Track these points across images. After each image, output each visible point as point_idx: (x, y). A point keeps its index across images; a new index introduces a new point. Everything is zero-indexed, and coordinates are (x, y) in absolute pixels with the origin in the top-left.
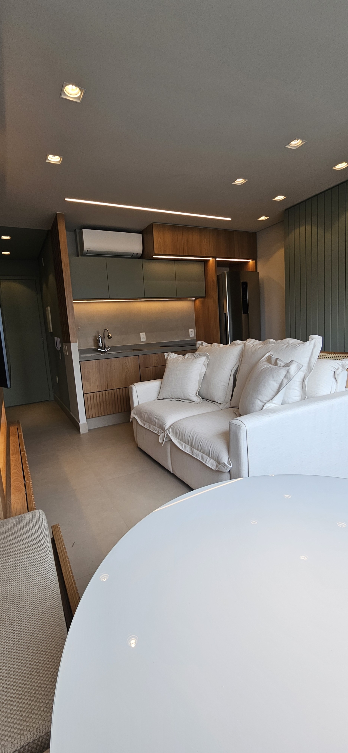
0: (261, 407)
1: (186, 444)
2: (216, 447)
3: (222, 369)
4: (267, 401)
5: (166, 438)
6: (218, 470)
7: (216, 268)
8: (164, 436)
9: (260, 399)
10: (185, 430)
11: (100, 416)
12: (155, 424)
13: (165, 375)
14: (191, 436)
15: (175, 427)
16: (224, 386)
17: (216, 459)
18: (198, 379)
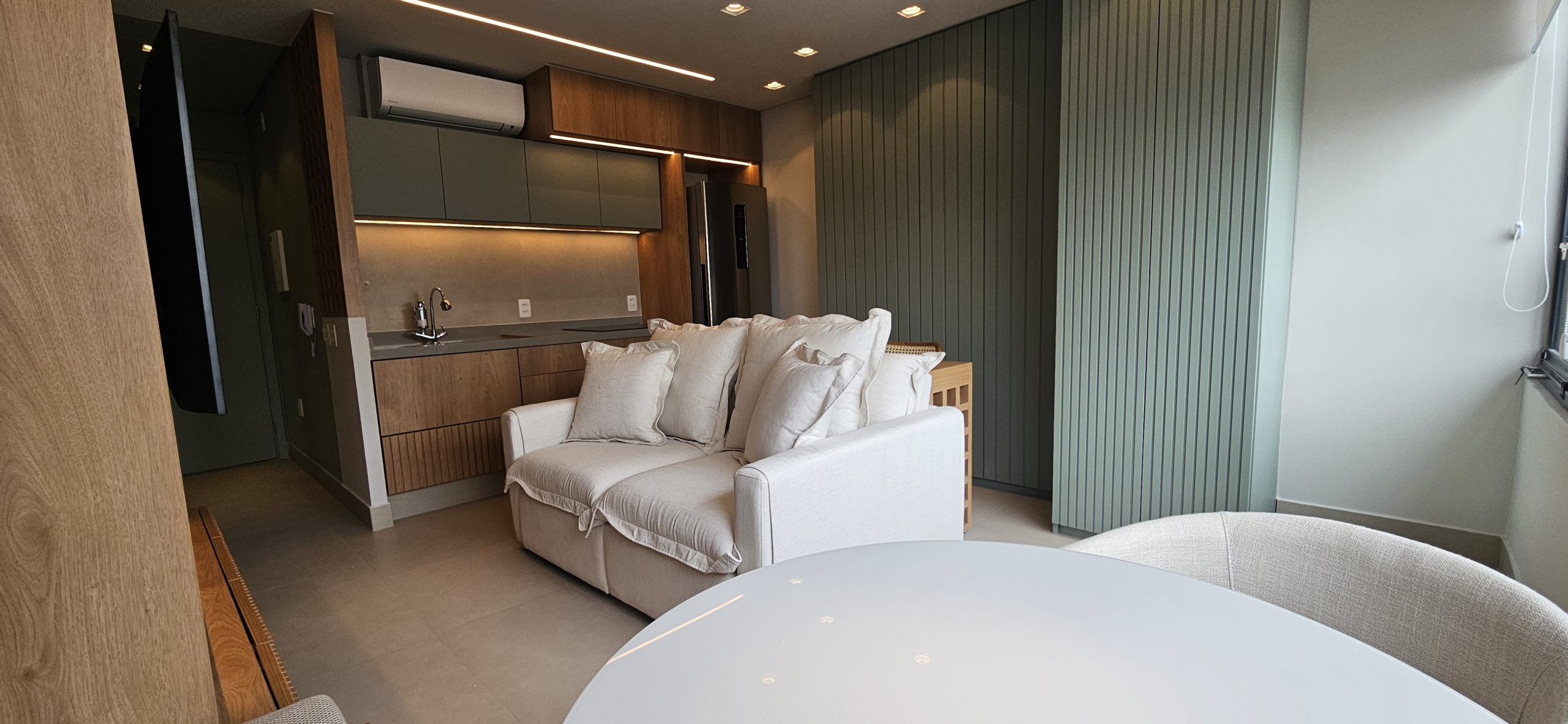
0: (792, 442)
1: (640, 529)
2: (706, 526)
3: (707, 373)
4: (801, 431)
5: (595, 519)
6: (714, 571)
7: (683, 173)
8: (592, 516)
9: (788, 427)
10: (637, 498)
11: (424, 488)
12: (567, 493)
13: (585, 389)
14: (653, 510)
15: (616, 495)
16: (712, 408)
17: (709, 550)
18: (658, 394)
